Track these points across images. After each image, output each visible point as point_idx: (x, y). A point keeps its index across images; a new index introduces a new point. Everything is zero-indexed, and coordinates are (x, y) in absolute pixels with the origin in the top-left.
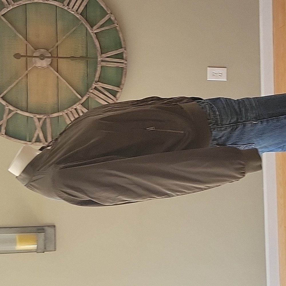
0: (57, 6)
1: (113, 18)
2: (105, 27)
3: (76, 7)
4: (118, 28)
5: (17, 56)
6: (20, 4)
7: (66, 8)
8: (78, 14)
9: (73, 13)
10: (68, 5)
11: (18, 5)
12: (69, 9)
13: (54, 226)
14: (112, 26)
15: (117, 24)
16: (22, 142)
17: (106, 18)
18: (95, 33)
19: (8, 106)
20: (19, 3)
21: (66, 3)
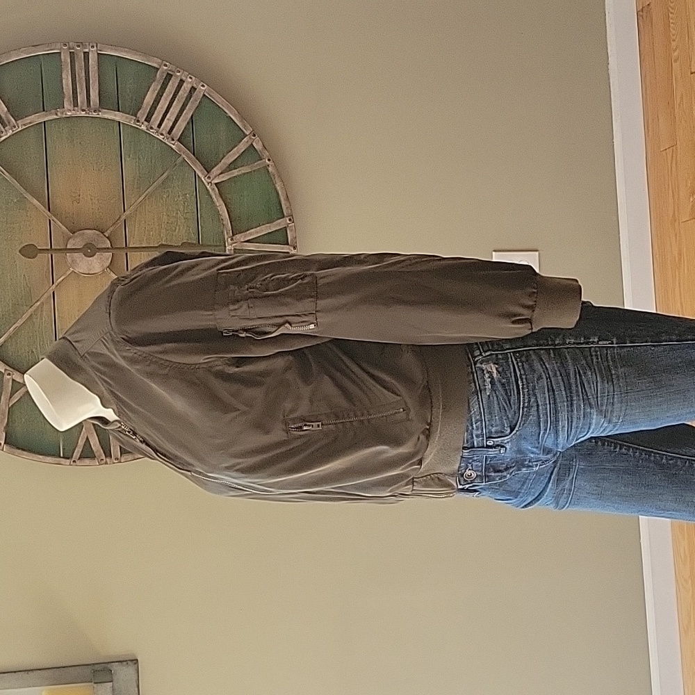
0: (119, 122)
1: (258, 146)
2: (240, 169)
3: (167, 124)
4: (270, 169)
5: (29, 251)
6: (30, 123)
7: (143, 127)
8: (173, 140)
9: (161, 137)
10: (148, 119)
11: (25, 125)
12: (152, 128)
13: (136, 661)
14: (257, 165)
15: (269, 160)
16: (49, 459)
17: (242, 147)
18: (216, 184)
19: (9, 374)
20: (28, 120)
21: (142, 115)
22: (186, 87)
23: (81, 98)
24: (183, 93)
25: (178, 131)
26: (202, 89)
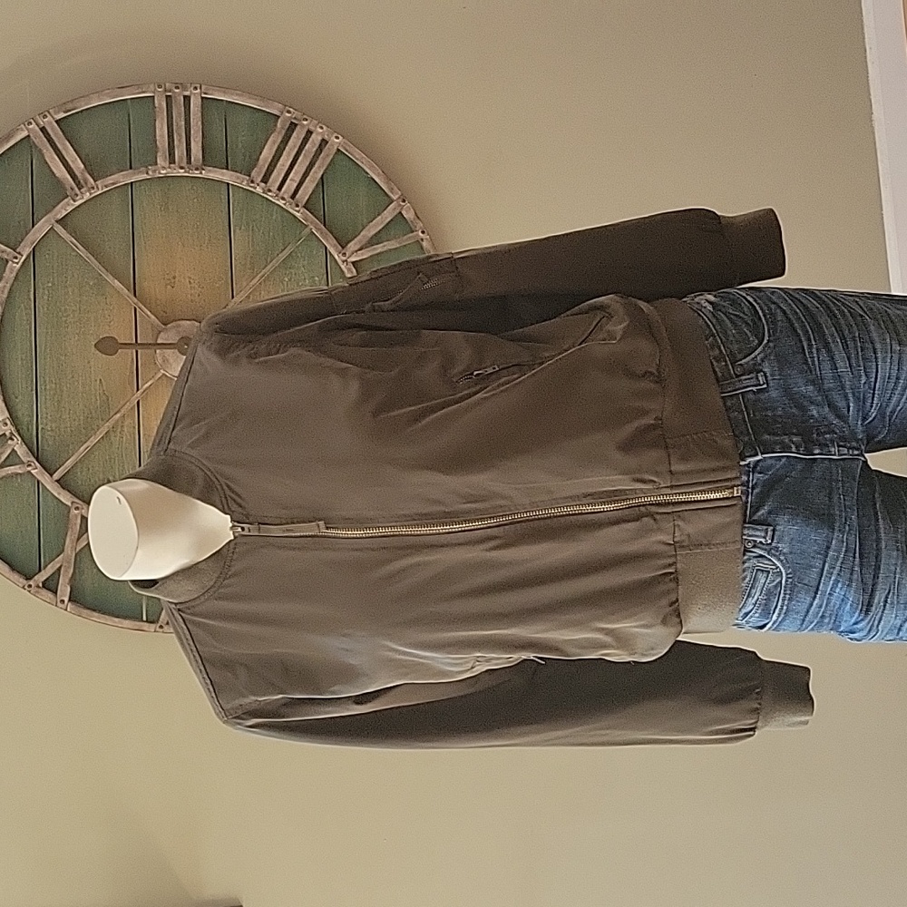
0: (228, 184)
1: (409, 215)
2: (385, 243)
3: (290, 185)
4: (424, 244)
5: (107, 346)
6: (113, 184)
7: (259, 190)
8: (297, 206)
9: (281, 203)
10: (265, 180)
11: (106, 186)
12: (270, 191)
14: (408, 239)
15: (423, 232)
16: (127, 623)
17: (388, 215)
18: (353, 263)
19: (77, 508)
20: (110, 180)
21: (258, 174)
22: (315, 139)
23: (180, 152)
24: (311, 147)
25: (304, 195)
26: (336, 142)
